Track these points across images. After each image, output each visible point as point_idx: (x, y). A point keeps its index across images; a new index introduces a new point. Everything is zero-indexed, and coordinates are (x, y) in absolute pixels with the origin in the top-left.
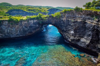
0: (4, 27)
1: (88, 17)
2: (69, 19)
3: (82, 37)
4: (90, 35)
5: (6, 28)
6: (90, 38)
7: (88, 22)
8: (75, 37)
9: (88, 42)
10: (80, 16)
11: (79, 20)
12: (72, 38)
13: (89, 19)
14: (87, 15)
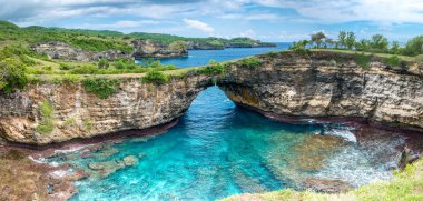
0: (126, 97)
1: (321, 62)
2: (282, 69)
3: (311, 98)
4: (328, 90)
5: (133, 101)
6: (329, 95)
7: (323, 70)
8: (298, 101)
9: (327, 103)
10: (304, 61)
11: (304, 69)
12: (293, 104)
13: (324, 65)
14: (320, 59)
